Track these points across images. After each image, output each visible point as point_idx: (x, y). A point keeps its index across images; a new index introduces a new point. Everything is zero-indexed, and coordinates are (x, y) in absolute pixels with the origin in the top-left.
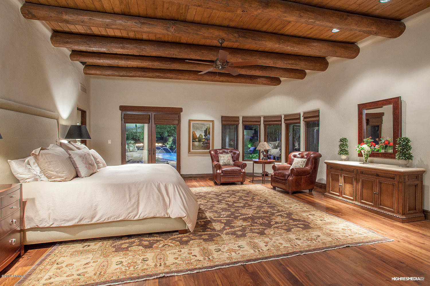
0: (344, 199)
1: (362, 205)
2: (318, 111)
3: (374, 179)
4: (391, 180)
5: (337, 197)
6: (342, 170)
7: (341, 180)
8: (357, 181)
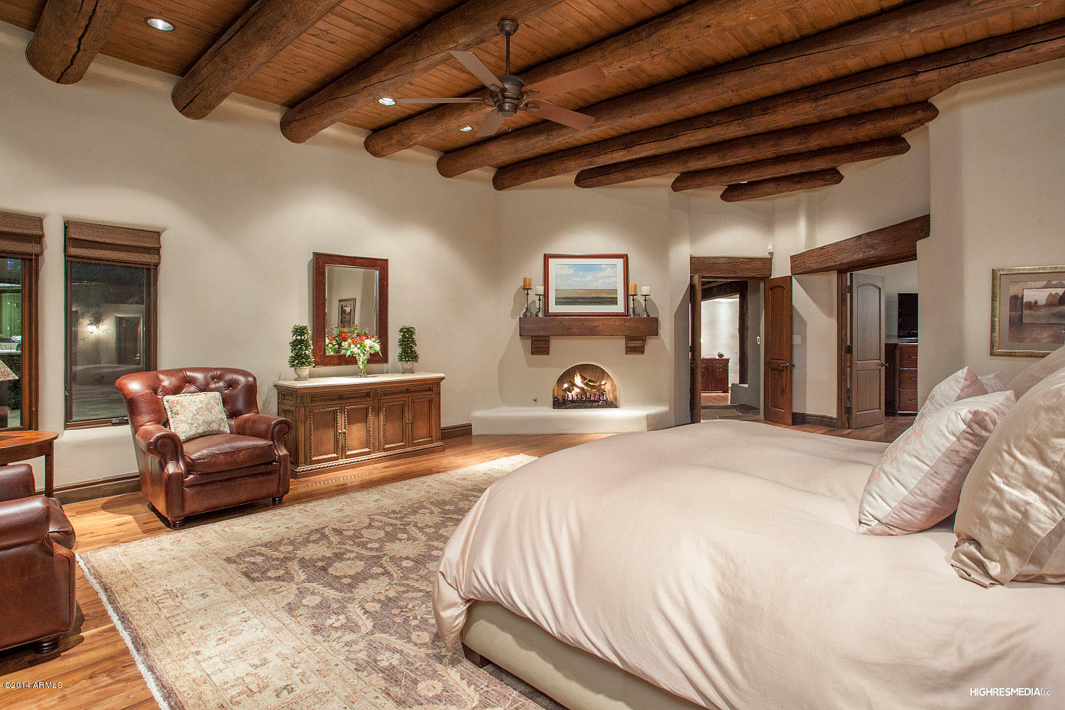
0: (353, 460)
1: (388, 453)
2: (156, 235)
3: (405, 399)
4: (428, 393)
5: (333, 463)
6: (341, 397)
7: (341, 420)
8: (377, 412)
